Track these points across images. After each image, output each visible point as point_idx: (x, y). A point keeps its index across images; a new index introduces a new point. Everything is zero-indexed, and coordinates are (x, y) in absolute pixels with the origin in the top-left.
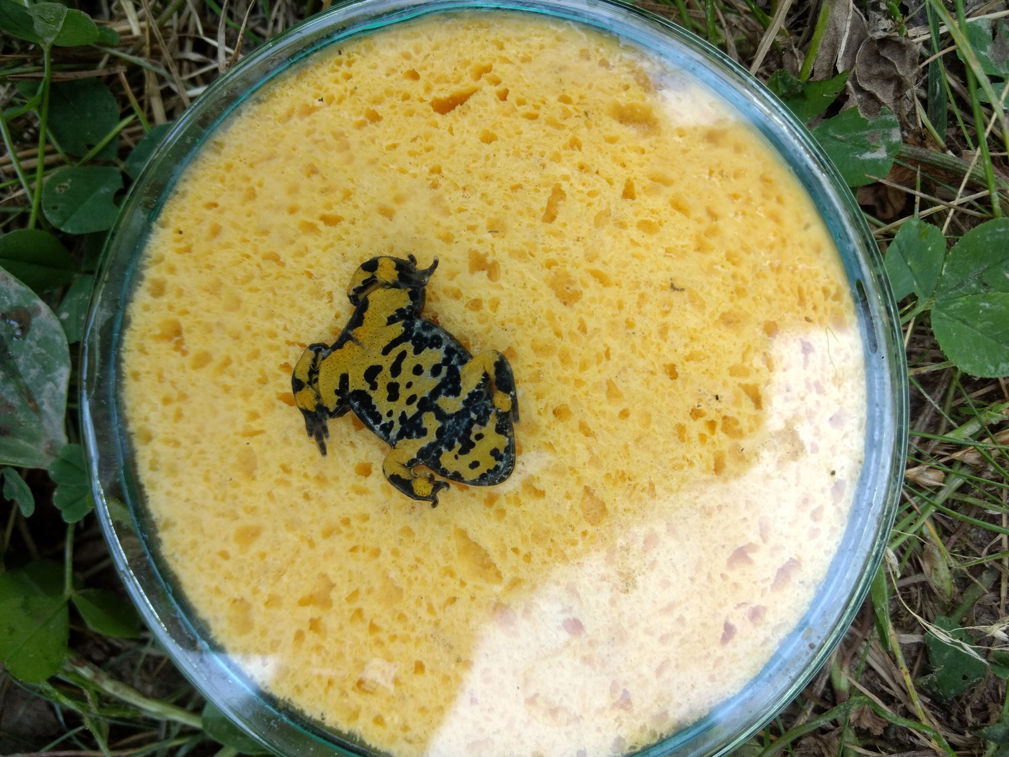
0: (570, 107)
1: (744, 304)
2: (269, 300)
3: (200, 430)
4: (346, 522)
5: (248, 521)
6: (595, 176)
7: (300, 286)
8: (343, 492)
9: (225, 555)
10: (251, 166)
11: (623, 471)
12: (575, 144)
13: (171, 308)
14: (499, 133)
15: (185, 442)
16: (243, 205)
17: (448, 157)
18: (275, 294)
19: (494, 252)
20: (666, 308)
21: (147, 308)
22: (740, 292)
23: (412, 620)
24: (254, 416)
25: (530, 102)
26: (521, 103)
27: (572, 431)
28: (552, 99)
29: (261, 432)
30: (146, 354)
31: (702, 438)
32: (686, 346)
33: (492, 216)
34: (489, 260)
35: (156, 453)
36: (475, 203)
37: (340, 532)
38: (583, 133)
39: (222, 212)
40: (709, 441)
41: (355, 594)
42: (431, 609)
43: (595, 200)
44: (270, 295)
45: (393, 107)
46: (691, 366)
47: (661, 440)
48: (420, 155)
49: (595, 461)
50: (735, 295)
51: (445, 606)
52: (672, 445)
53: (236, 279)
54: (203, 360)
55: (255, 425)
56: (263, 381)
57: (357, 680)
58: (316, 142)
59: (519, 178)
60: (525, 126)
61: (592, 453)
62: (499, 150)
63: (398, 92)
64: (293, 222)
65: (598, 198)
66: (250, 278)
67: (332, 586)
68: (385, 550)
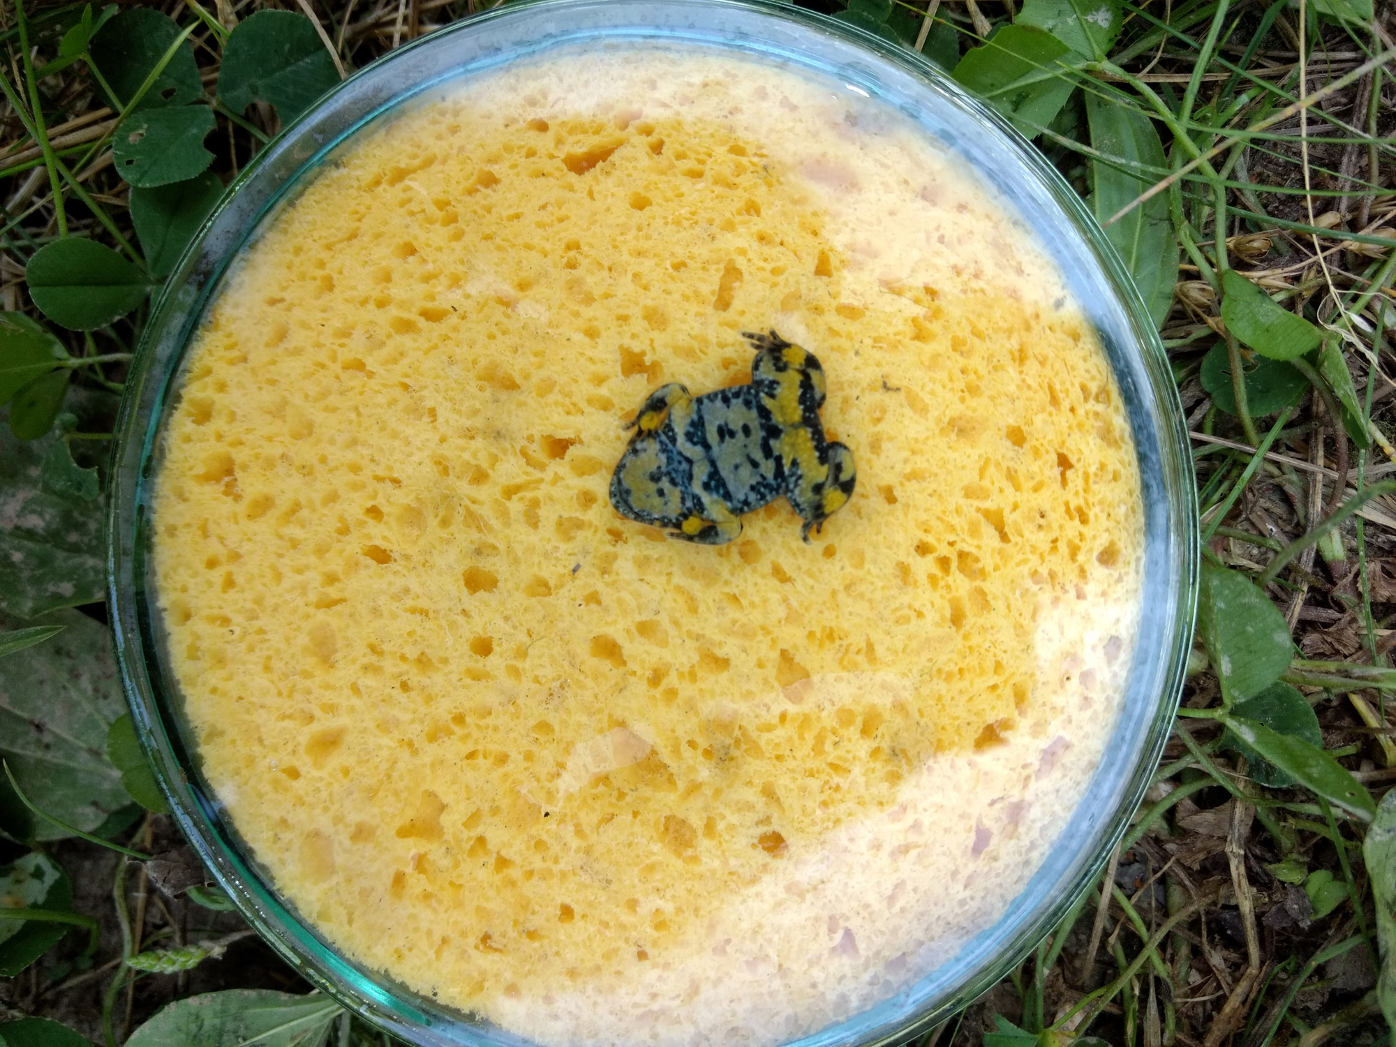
0: (744, 160)
1: (979, 406)
2: (351, 422)
3: (259, 601)
4: (460, 719)
5: (326, 723)
6: (780, 248)
7: (392, 403)
8: (454, 678)
9: (294, 773)
10: (329, 247)
11: (831, 628)
12: (752, 208)
13: (220, 437)
14: (654, 195)
15: (238, 619)
16: (318, 298)
17: (589, 229)
18: (359, 414)
19: (653, 349)
20: (878, 414)
21: (187, 439)
22: (973, 390)
23: (555, 848)
24: (331, 579)
25: (693, 156)
26: (680, 156)
27: (763, 577)
28: (721, 152)
29: (342, 600)
30: (185, 500)
31: (933, 579)
32: (906, 461)
33: (649, 302)
34: (648, 360)
35: (197, 637)
36: (626, 287)
37: (450, 733)
38: (761, 194)
39: (289, 309)
40: (942, 583)
41: (474, 818)
42: (579, 832)
43: (780, 279)
44: (353, 416)
45: (514, 166)
46: (913, 486)
47: (880, 584)
48: (551, 226)
49: (793, 617)
50: (966, 394)
51: (598, 827)
52: (894, 592)
53: (307, 396)
54: (263, 506)
55: (333, 592)
56: (344, 531)
57: (481, 935)
58: (412, 214)
59: (681, 253)
60: (686, 185)
61: (789, 606)
62: (654, 218)
63: (520, 147)
64: (384, 319)
65: (784, 276)
66: (325, 394)
67: (443, 808)
68: (514, 754)
